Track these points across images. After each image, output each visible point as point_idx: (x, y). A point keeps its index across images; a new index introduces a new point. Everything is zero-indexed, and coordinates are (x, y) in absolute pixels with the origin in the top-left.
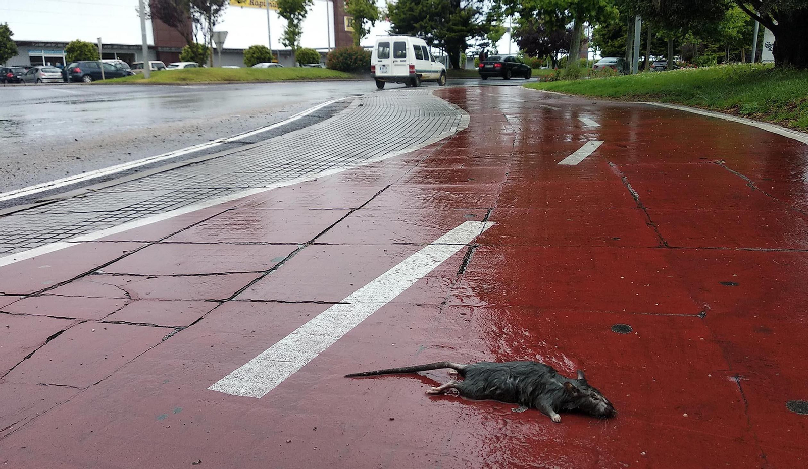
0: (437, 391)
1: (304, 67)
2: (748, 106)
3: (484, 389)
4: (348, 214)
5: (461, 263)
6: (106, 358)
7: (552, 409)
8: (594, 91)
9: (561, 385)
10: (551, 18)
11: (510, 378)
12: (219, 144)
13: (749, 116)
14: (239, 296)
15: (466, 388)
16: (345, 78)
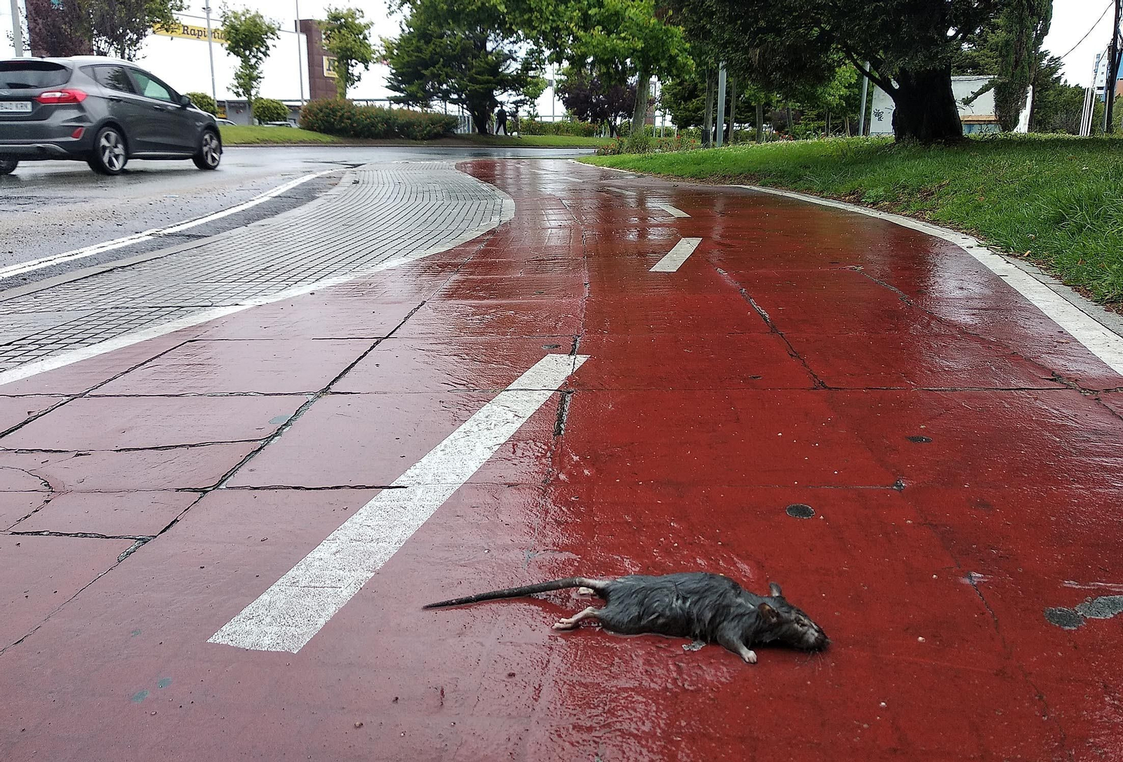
0: (570, 625)
1: (266, 126)
2: (872, 193)
3: (640, 618)
4: (374, 347)
5: (556, 417)
6: (27, 597)
7: (742, 644)
8: (670, 169)
9: (752, 607)
10: (608, 69)
11: (677, 600)
12: (151, 238)
13: (874, 206)
14: (231, 481)
15: (612, 618)
16: (327, 142)
